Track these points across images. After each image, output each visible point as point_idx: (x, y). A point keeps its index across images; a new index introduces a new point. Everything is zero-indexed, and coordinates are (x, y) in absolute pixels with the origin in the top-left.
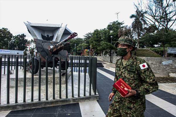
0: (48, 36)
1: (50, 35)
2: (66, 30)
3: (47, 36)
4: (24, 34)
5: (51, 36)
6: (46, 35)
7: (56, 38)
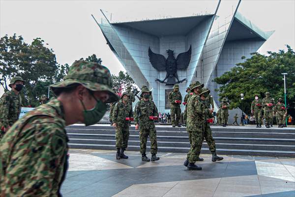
0: (170, 53)
1: (179, 50)
2: (236, 24)
3: (166, 56)
4: (94, 56)
5: (180, 55)
6: (163, 52)
7: (202, 60)
